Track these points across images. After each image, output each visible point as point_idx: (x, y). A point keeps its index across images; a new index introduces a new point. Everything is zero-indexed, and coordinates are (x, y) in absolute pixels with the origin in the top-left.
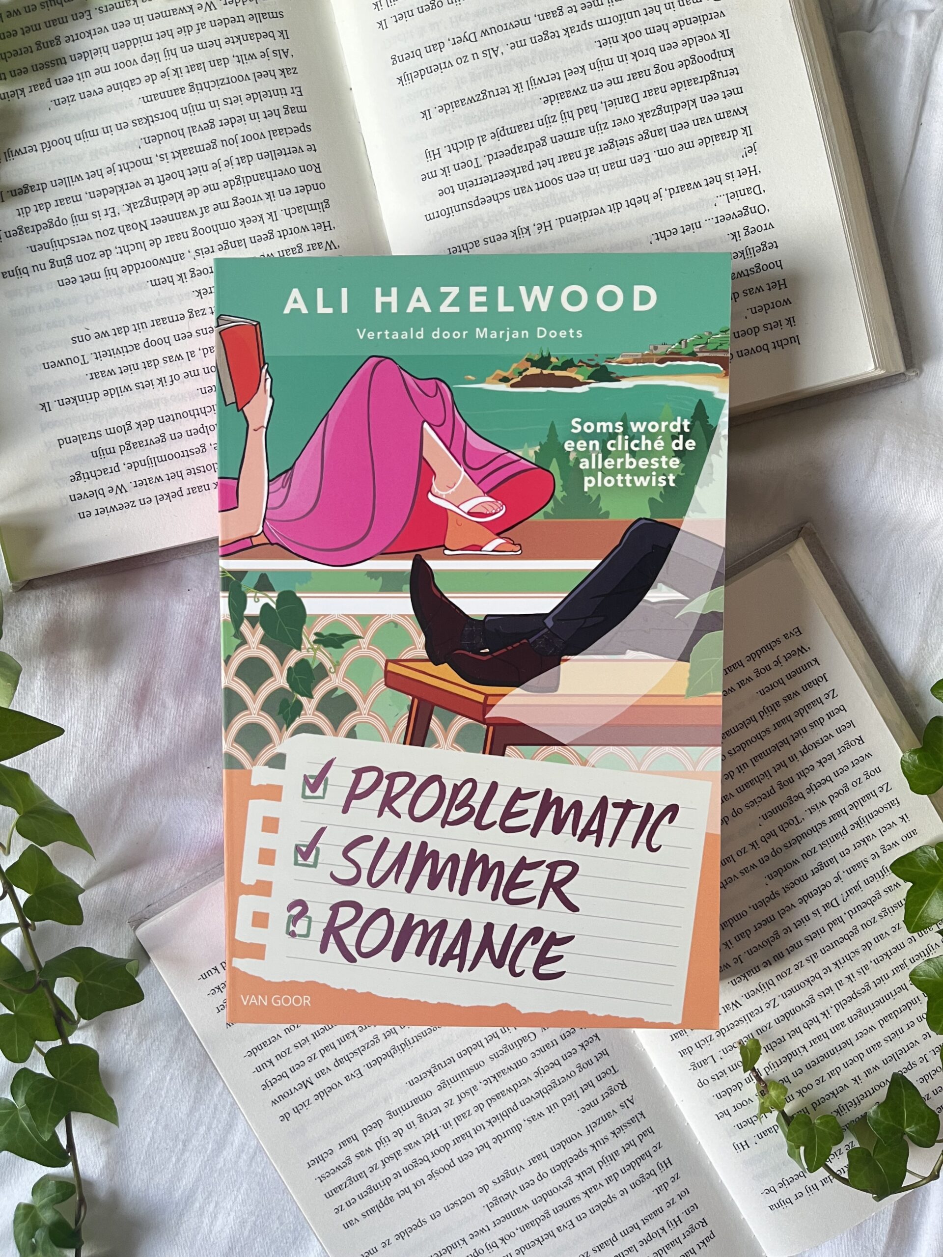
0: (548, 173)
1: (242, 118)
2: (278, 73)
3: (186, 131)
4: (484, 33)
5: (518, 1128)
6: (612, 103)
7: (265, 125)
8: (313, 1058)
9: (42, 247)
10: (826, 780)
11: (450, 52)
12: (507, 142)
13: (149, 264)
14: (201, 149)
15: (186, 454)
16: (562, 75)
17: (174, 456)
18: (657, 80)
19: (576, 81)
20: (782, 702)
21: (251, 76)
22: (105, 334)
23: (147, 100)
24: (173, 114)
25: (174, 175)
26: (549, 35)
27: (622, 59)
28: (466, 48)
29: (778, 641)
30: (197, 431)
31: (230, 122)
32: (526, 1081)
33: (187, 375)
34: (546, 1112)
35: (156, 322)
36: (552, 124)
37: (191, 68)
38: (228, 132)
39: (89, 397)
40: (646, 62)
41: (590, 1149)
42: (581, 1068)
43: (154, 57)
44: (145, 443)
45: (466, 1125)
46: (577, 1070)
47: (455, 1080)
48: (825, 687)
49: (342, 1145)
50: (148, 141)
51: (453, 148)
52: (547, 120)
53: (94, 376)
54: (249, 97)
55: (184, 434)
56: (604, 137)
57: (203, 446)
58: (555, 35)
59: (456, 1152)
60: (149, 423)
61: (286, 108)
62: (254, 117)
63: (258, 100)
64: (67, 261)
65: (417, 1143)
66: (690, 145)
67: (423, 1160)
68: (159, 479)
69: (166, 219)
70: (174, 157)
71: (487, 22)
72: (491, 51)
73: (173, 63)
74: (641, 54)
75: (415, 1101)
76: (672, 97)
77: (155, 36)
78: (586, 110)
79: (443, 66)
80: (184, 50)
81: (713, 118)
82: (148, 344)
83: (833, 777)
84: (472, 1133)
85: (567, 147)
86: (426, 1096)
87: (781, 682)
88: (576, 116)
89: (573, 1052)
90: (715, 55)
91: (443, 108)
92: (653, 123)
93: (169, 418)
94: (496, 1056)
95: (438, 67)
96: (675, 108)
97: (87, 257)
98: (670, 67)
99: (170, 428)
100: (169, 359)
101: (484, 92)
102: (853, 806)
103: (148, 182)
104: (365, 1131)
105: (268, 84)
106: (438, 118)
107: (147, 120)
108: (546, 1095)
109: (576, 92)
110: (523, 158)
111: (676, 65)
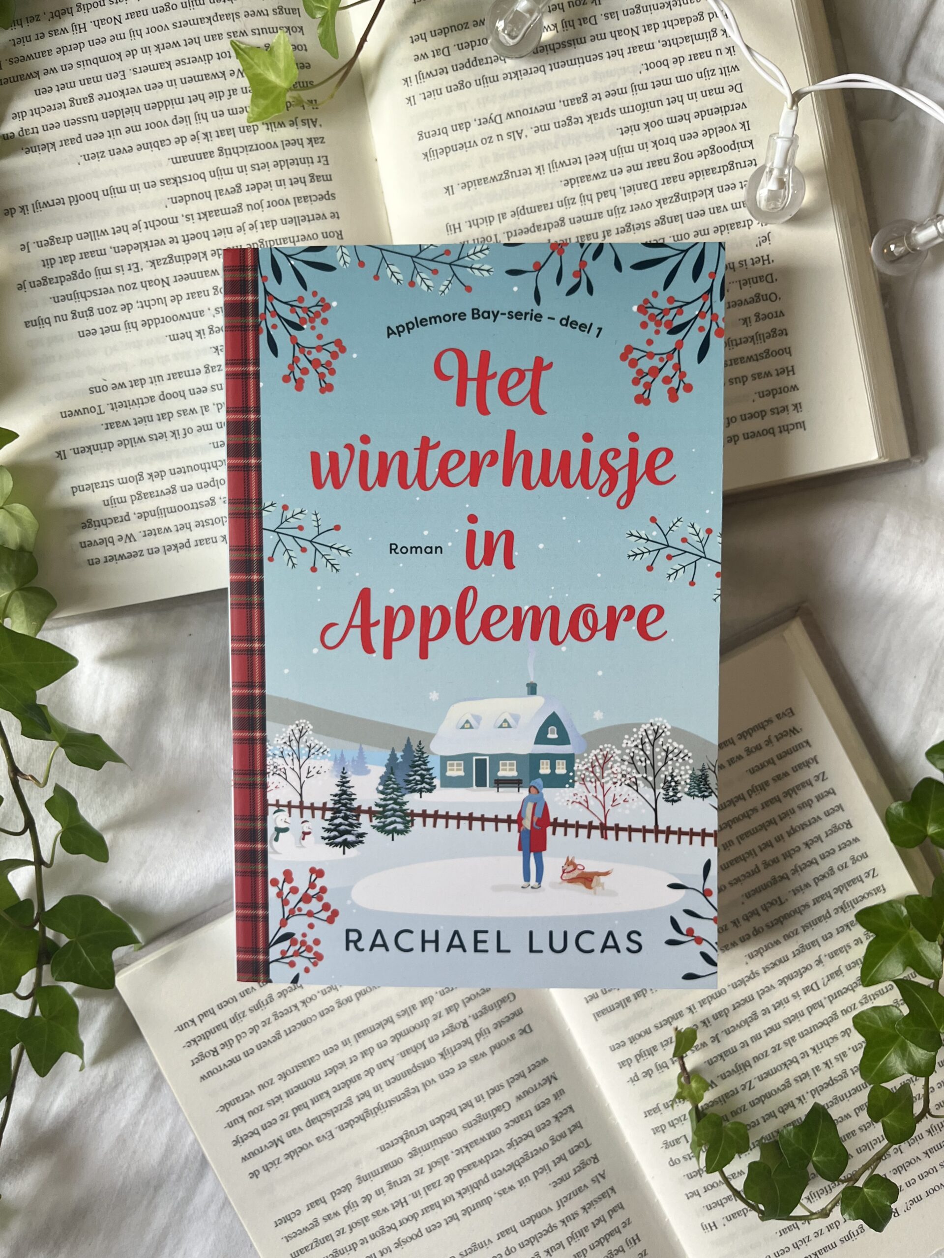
1: (268, 185)
2: (305, 142)
3: (213, 194)
4: (510, 115)
5: (488, 1201)
6: (631, 188)
7: (290, 192)
8: (284, 1117)
9: (65, 298)
10: (811, 863)
11: (476, 132)
12: (526, 221)
13: (168, 319)
14: (226, 212)
15: (195, 506)
16: (583, 160)
17: (183, 508)
18: (675, 168)
19: (596, 166)
20: (771, 782)
21: (279, 144)
22: (122, 385)
23: (176, 161)
24: (202, 176)
25: (199, 236)
26: (573, 121)
27: (643, 146)
28: (491, 129)
29: (770, 721)
30: (208, 485)
31: (257, 187)
32: (498, 1152)
33: (200, 429)
34: (517, 1185)
35: (173, 376)
36: (571, 206)
37: (221, 133)
38: (253, 197)
39: (103, 446)
40: (666, 151)
41: (559, 1225)
42: (554, 1140)
43: (185, 119)
44: (156, 494)
45: (435, 1196)
46: (550, 1143)
47: (427, 1148)
48: (815, 770)
49: (310, 1206)
50: (175, 201)
51: (473, 224)
52: (566, 202)
53: (109, 426)
54: (277, 164)
55: (194, 487)
56: (622, 220)
57: (213, 500)
58: (579, 121)
59: (424, 1222)
60: (160, 474)
61: (312, 176)
62: (280, 183)
63: (285, 168)
64: (88, 312)
65: (385, 1210)
66: (705, 232)
67: (391, 1228)
68: (168, 530)
69: (188, 277)
70: (200, 219)
71: (514, 105)
72: (516, 134)
73: (203, 127)
74: (661, 142)
75: (386, 1167)
76: (690, 185)
77: (187, 100)
78: (605, 194)
79: (468, 145)
80: (215, 115)
81: (729, 207)
82: (164, 397)
83: (819, 859)
84: (442, 1203)
85: (584, 228)
86: (397, 1163)
87: (771, 762)
88: (595, 198)
89: (546, 1125)
90: (735, 146)
91: (466, 185)
92: (670, 209)
93: (181, 471)
94: (468, 1126)
95: (463, 146)
96: (692, 196)
97: (108, 310)
98: (689, 156)
99: (180, 480)
100: (183, 413)
101: (506, 173)
102: (839, 890)
103: (173, 240)
104: (334, 1195)
105: (295, 152)
106: (461, 194)
107: (176, 180)
108: (517, 1168)
109: (596, 176)
110: (541, 237)
111: (695, 155)
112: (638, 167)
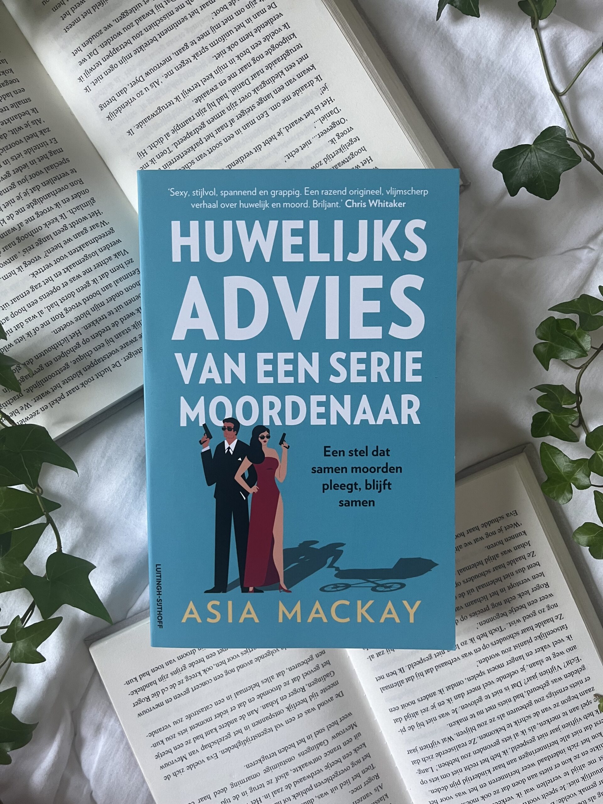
0: (212, 142)
1: (25, 166)
2: (38, 134)
4: (147, 74)
6: (235, 89)
7: (41, 166)
11: (132, 92)
12: (182, 133)
14: (7, 191)
15: (58, 372)
16: (200, 83)
17: (51, 376)
18: (256, 67)
19: (209, 84)
21: (23, 140)
26: (185, 62)
27: (232, 61)
28: (140, 86)
30: (60, 356)
31: (19, 169)
33: (43, 326)
35: (14, 300)
36: (205, 113)
38: (19, 176)
40: (247, 59)
51: (153, 146)
52: (201, 112)
54: (26, 152)
55: (53, 361)
56: (237, 110)
57: (66, 364)
58: (188, 61)
60: (31, 361)
61: (50, 152)
62: (33, 162)
63: (32, 152)
66: (289, 98)
68: (47, 391)
71: (146, 68)
72: (155, 83)
74: (242, 55)
76: (268, 74)
78: (221, 98)
79: (130, 101)
81: (296, 78)
82: (13, 315)
85: (217, 123)
88: (216, 103)
90: (285, 40)
91: (139, 125)
92: (263, 93)
93: (42, 354)
95: (127, 103)
96: (272, 79)
98: (261, 57)
99: (43, 361)
100: (29, 320)
101: (159, 108)
105: (35, 141)
106: (138, 132)
109: (212, 90)
110: (194, 139)
111: (264, 55)
112: (235, 75)
